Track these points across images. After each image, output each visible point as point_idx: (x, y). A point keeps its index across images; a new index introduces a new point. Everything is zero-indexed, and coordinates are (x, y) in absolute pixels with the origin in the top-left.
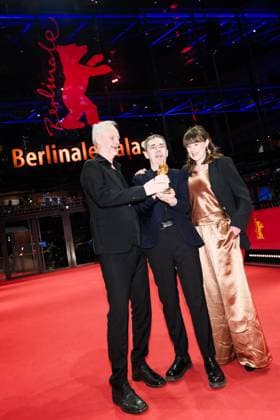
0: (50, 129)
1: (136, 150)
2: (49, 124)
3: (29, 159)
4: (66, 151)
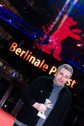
2: (36, 42)
4: (35, 59)
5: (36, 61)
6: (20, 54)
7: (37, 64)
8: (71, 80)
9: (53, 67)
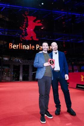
0: (21, 39)
3: (14, 47)
4: (25, 46)
5: (26, 47)
6: (16, 48)
7: (28, 48)
8: (49, 47)
9: (37, 45)
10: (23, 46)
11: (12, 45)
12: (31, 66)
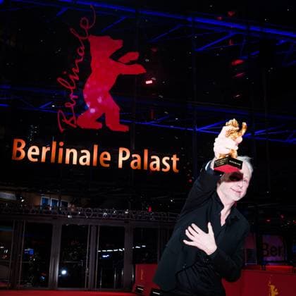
0: (62, 123)
1: (155, 166)
2: (61, 117)
3: (30, 153)
8: (168, 158)
9: (121, 150)
10: (68, 152)
11: (23, 145)
12: (94, 229)
